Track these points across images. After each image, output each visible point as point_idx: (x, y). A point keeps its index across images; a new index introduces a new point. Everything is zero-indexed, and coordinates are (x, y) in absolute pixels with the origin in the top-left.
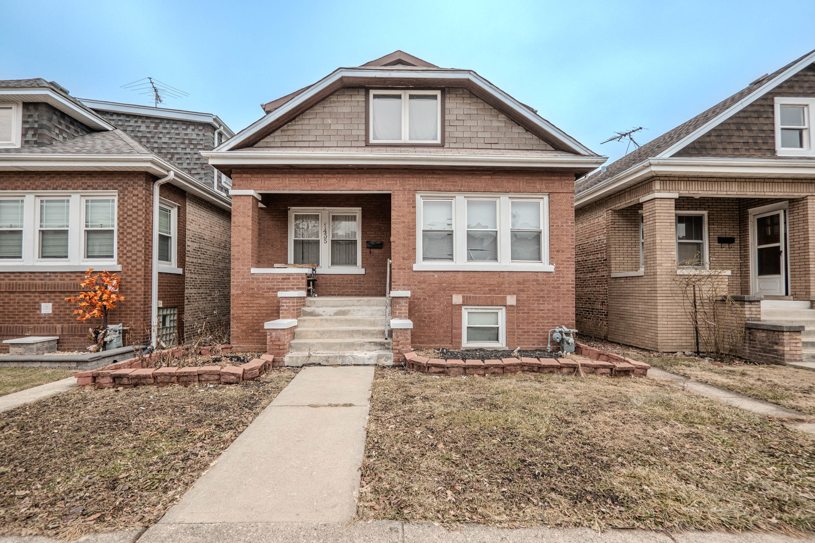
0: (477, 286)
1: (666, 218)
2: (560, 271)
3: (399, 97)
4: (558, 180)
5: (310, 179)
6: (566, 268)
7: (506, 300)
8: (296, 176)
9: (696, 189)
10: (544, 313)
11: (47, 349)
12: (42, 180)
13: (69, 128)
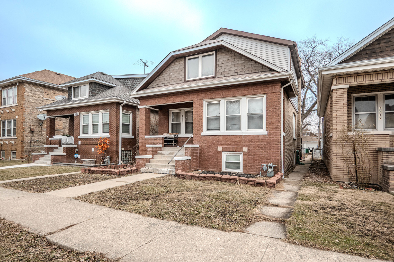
0: (229, 142)
1: (341, 100)
2: (271, 134)
3: (198, 58)
4: (271, 86)
5: (164, 99)
6: (275, 132)
7: (242, 149)
8: (159, 98)
9: (365, 80)
10: (262, 156)
11: (92, 163)
12: (92, 108)
13: (102, 88)
